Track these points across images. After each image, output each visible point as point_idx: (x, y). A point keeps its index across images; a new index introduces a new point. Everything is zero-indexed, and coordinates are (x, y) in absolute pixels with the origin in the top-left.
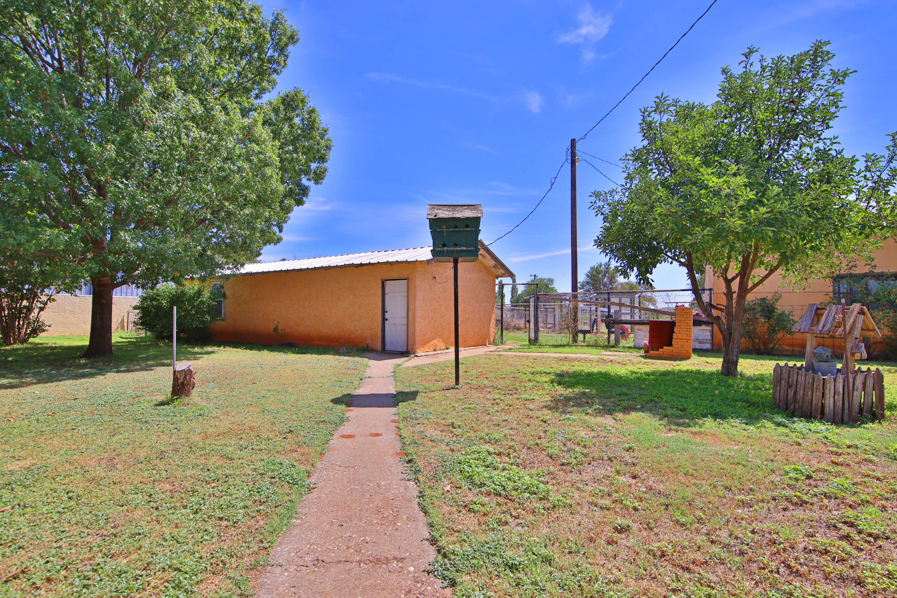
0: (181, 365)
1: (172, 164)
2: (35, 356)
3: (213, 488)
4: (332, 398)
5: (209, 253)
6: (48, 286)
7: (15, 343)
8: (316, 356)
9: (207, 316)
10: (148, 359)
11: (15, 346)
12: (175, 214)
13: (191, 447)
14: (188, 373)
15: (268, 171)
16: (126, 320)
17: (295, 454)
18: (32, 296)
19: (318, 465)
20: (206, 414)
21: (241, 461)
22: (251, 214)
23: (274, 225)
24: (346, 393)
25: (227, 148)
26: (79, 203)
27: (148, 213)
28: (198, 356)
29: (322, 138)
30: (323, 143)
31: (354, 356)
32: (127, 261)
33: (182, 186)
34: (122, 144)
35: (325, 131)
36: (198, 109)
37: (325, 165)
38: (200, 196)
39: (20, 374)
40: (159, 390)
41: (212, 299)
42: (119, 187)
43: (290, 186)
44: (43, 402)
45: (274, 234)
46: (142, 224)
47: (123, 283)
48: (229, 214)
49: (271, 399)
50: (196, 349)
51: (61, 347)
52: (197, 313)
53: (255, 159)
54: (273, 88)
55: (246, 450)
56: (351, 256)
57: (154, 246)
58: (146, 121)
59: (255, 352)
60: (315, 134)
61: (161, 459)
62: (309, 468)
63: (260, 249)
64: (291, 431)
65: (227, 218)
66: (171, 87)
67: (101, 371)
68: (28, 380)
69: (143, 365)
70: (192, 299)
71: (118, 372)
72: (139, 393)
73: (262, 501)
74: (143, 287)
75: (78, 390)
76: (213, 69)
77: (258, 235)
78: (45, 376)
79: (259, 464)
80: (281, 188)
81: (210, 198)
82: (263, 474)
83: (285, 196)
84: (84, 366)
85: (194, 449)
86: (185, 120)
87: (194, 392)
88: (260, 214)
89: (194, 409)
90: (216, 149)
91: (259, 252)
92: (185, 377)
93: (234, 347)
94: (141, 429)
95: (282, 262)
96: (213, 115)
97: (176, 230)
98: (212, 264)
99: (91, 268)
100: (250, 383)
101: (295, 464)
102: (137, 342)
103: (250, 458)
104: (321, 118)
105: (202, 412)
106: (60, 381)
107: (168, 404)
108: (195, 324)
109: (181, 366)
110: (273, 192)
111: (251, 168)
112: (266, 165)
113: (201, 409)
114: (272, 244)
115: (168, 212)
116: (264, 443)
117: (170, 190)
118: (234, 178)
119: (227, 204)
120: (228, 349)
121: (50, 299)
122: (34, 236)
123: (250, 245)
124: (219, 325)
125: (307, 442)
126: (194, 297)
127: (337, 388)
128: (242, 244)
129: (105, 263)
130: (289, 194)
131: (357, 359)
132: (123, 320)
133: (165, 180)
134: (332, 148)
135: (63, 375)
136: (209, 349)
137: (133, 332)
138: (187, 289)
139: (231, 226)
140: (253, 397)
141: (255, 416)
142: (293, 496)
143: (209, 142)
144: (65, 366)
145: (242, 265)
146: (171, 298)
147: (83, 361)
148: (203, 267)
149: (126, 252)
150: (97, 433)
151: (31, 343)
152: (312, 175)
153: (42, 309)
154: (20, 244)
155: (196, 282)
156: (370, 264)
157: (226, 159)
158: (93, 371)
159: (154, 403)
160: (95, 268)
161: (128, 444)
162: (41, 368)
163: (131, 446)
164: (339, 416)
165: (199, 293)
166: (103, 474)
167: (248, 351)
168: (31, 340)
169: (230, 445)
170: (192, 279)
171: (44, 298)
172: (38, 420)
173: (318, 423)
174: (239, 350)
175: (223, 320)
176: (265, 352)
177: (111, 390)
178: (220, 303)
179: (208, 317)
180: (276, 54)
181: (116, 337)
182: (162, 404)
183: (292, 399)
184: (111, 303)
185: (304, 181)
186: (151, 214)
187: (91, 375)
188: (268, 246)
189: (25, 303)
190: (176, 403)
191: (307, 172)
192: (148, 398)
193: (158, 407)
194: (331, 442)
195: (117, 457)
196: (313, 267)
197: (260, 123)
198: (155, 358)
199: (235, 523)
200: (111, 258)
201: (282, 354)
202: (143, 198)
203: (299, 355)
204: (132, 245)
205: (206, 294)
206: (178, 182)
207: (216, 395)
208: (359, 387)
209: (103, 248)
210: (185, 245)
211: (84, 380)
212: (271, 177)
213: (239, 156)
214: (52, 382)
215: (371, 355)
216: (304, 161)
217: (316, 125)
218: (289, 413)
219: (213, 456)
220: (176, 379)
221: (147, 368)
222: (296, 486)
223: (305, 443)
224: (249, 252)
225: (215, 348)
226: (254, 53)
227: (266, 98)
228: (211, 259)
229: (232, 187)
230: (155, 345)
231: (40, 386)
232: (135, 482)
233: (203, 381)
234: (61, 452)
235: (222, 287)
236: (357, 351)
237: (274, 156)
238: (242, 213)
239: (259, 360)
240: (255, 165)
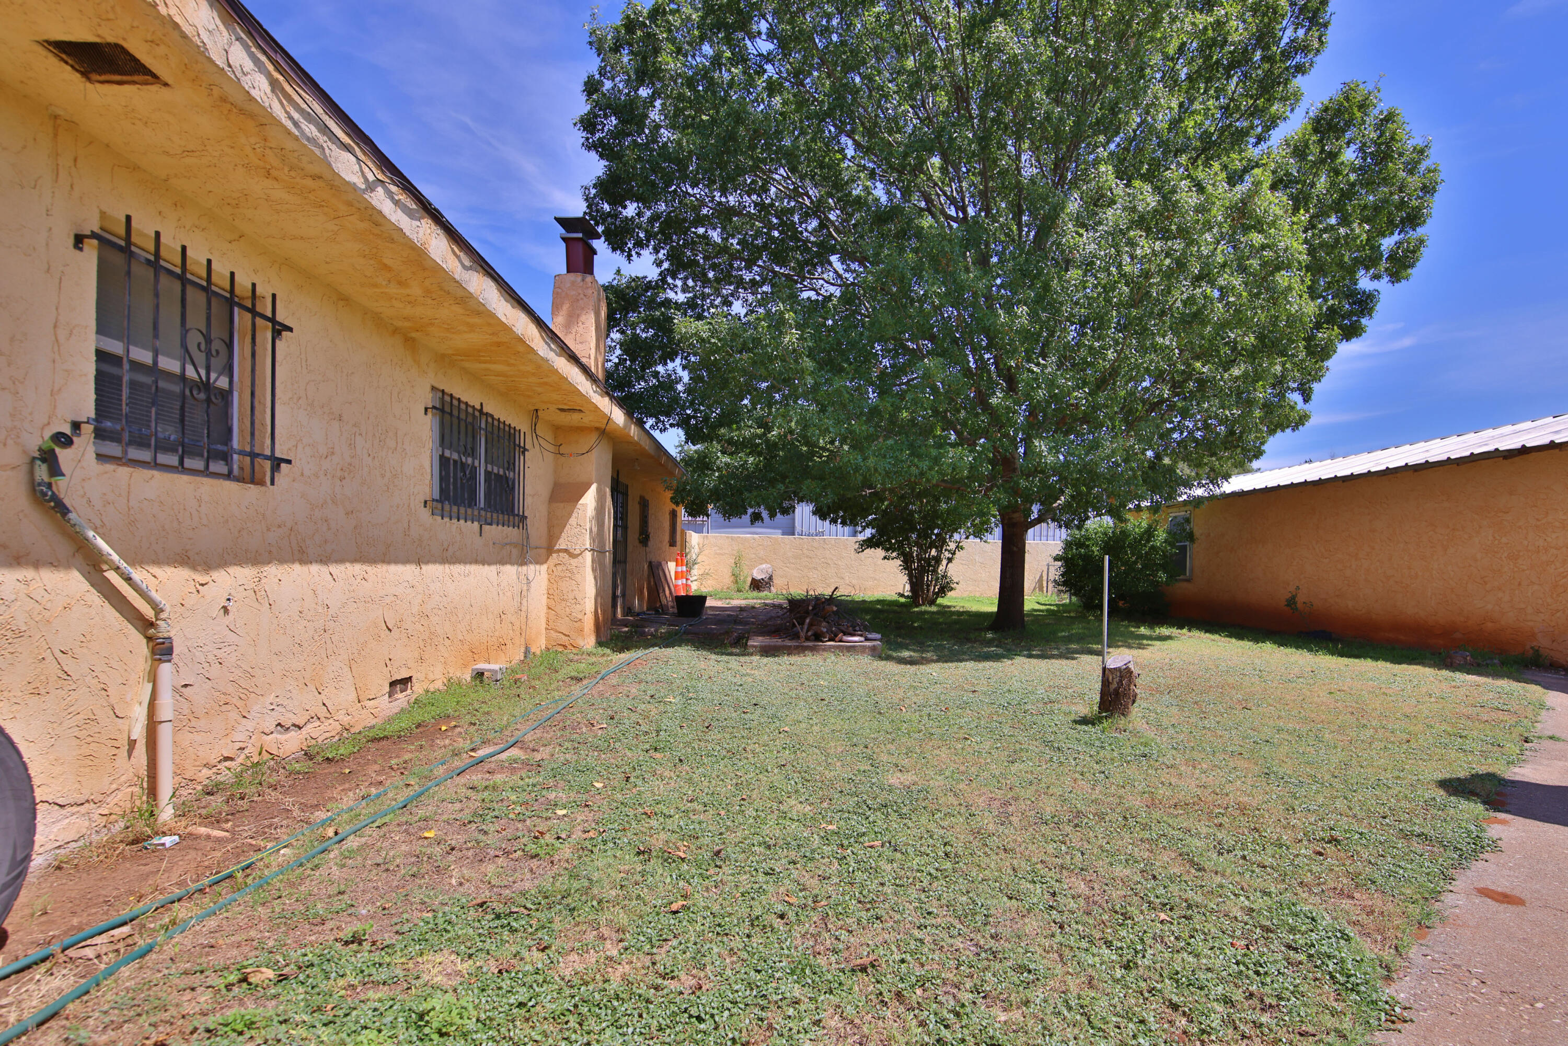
0: (1117, 658)
1: (1106, 314)
2: (941, 624)
3: (1162, 922)
4: (1440, 776)
5: (1167, 461)
6: (955, 530)
7: (923, 604)
8: (1388, 665)
9: (1160, 574)
10: (1069, 639)
11: (923, 608)
12: (1111, 399)
13: (1125, 818)
14: (1125, 674)
15: (1282, 279)
16: (1045, 578)
17: (1346, 904)
18: (940, 543)
19: (1413, 952)
20: (1155, 756)
21: (1218, 879)
22: (1245, 375)
23: (1293, 390)
24: (1482, 769)
25: (1200, 257)
26: (987, 407)
27: (1072, 405)
28: (1145, 642)
29: (1411, 172)
30: (1414, 182)
31: (1496, 675)
32: (1044, 485)
33: (1122, 349)
34: (1039, 300)
35: (1421, 152)
36: (1149, 199)
37: (1420, 231)
38: (1151, 361)
39: (922, 647)
40: (1082, 696)
41: (1170, 544)
42: (1033, 372)
43: (1330, 302)
44: (938, 689)
45: (1292, 408)
46: (1065, 424)
47: (1039, 520)
48: (1202, 383)
49: (1284, 749)
50: (1143, 630)
51: (968, 613)
52: (1145, 567)
53: (1254, 263)
54: (1292, 110)
55: (1231, 855)
56: (1489, 432)
57: (1079, 456)
58: (1070, 252)
59: (1247, 644)
60: (1396, 168)
61: (1076, 826)
62: (1388, 955)
63: (1262, 443)
64: (1333, 840)
65: (1198, 391)
66: (1107, 181)
67: (1009, 654)
68: (929, 655)
69: (1063, 648)
70: (1138, 542)
71: (1030, 656)
72: (1053, 696)
73: (1268, 1001)
74: (1067, 527)
75: (978, 679)
76: (1175, 124)
77: (1257, 413)
78: (946, 652)
79: (1260, 903)
80: (1311, 308)
81: (1170, 359)
82: (1268, 930)
83: (1318, 326)
84: (989, 643)
85: (1131, 822)
86: (1128, 229)
87: (1136, 711)
88: (1264, 371)
89: (1134, 741)
90: (1181, 265)
91: (1259, 448)
92: (1121, 681)
93: (1206, 632)
94: (1051, 760)
95: (1307, 465)
96: (1177, 201)
97: (1114, 427)
98: (1171, 480)
99: (999, 499)
100: (1239, 707)
101: (1349, 931)
102: (1058, 611)
103: (1237, 878)
104: (1407, 128)
105: (1147, 751)
106: (961, 661)
107: (1093, 724)
108: (1142, 587)
109: (1114, 661)
110: (1292, 320)
111: (1246, 284)
112: (1278, 268)
113: (1146, 745)
114: (1288, 431)
115: (1101, 398)
116: (1269, 851)
117: (1104, 360)
118: (1212, 311)
119: (1198, 365)
120: (1196, 633)
121: (959, 547)
122: (936, 460)
123: (1241, 437)
124: (1181, 588)
125: (1380, 881)
126: (1141, 539)
127: (1453, 754)
128: (1226, 437)
129: (1015, 491)
130: (1330, 317)
131: (1505, 684)
132: (1041, 576)
133: (1097, 344)
134: (1439, 188)
135: (964, 653)
136: (1165, 631)
137: (1054, 595)
138: (1129, 526)
139: (1206, 405)
140: (1244, 738)
141: (1249, 781)
142: (1346, 1025)
143: (1168, 255)
144: (968, 640)
145: (1227, 477)
146: (1106, 543)
147: (990, 635)
148: (1155, 488)
149: (1042, 472)
150: (993, 751)
151: (939, 605)
152: (1383, 265)
153: (950, 560)
154: (922, 474)
155: (1145, 515)
156: (1552, 445)
157: (1197, 280)
158: (1000, 651)
159: (1073, 717)
160: (1004, 498)
161: (1031, 783)
162: (943, 639)
163: (1033, 788)
164: (1469, 832)
165: (1149, 533)
166: (991, 827)
167: (1234, 640)
168: (940, 601)
169: (1198, 835)
170: (1138, 508)
171: (952, 546)
172: (929, 715)
173: (1406, 836)
174: (1216, 637)
175: (1188, 581)
176: (1268, 647)
177: (1017, 685)
178: (1183, 549)
179: (1162, 576)
180: (1301, 33)
181: (1030, 603)
182: (1084, 721)
183: (1335, 760)
184: (1024, 552)
185: (1365, 283)
186: (1077, 406)
187: (996, 658)
188: (1279, 434)
189: (934, 552)
190: (1105, 725)
191: (1370, 261)
192: (1065, 708)
193: (1078, 726)
194: (1448, 898)
195: (1013, 802)
196: (1383, 467)
197: (1266, 185)
198: (1080, 639)
199: (1203, 1031)
200: (1023, 483)
201: (1305, 653)
202: (1065, 381)
203: (1345, 660)
204: (1050, 459)
205: (1161, 535)
206: (1117, 343)
207: (1173, 721)
208: (1520, 760)
209: (1014, 470)
210: (1128, 452)
211: (987, 664)
212: (1289, 288)
213: (1224, 265)
214: (952, 661)
215: (1550, 676)
216: (1364, 237)
217: (1396, 146)
218: (1327, 792)
219: (1164, 848)
220: (1105, 683)
221: (1068, 655)
222: (1354, 996)
223: (1373, 882)
224: (1239, 450)
225: (1174, 631)
226: (1254, 51)
227: (1277, 136)
228: (1171, 470)
229: (1209, 329)
230: (1081, 617)
231: (940, 665)
232: (1034, 860)
233: (1151, 689)
234: (947, 773)
235: (1188, 520)
236: (1503, 664)
237: (1295, 245)
238: (1226, 376)
239: (1256, 661)
240: (1255, 276)
